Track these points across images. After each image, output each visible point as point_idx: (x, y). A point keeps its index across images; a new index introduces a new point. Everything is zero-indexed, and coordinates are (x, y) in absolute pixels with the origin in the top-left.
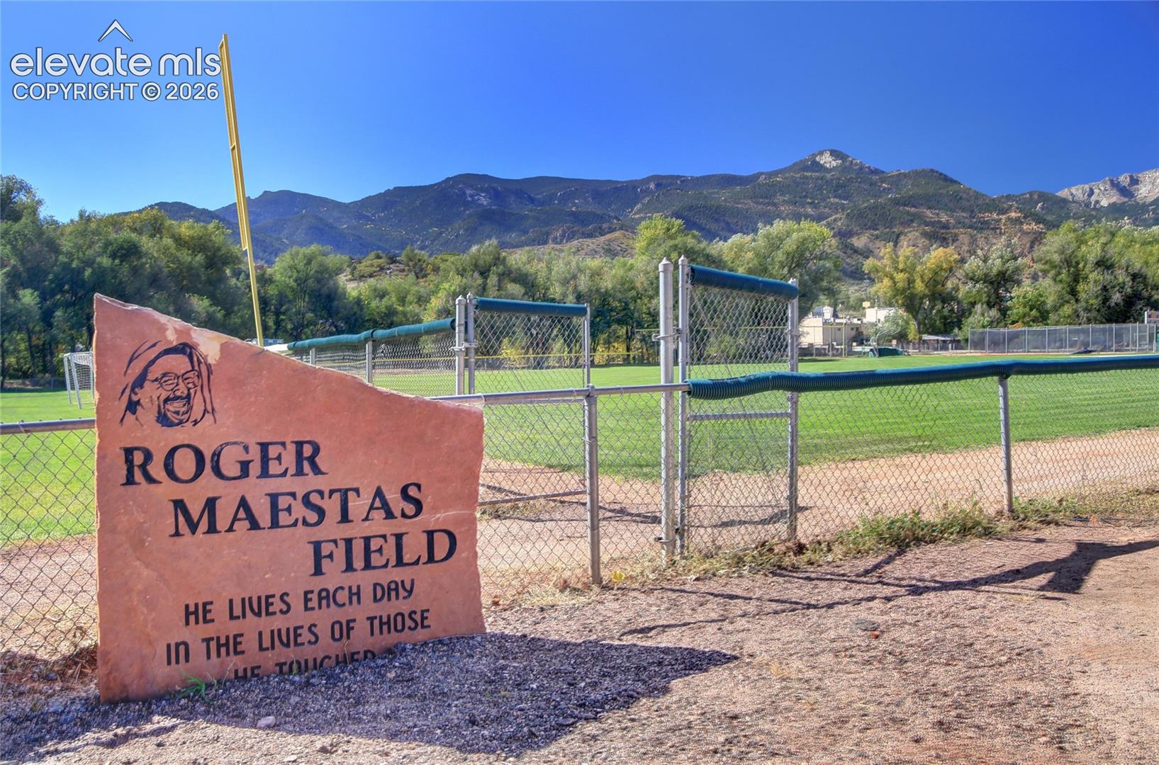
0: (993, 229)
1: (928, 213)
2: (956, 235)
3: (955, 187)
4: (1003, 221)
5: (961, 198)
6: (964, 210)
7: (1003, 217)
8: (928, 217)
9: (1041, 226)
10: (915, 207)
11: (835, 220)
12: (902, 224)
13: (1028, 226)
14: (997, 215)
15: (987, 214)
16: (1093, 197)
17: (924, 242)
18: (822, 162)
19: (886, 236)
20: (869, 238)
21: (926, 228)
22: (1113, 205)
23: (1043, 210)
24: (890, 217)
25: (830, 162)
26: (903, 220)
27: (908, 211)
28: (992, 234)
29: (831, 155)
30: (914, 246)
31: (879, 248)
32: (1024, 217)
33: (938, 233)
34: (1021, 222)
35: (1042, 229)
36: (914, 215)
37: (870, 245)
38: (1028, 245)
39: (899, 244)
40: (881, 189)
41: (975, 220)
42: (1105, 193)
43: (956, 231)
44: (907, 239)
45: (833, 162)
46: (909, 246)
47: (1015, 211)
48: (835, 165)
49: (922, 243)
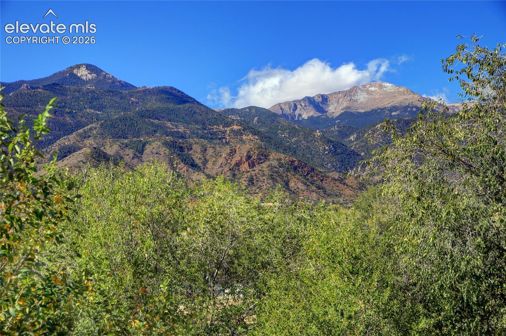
0: (220, 139)
1: (169, 124)
2: (191, 145)
4: (228, 132)
5: (194, 112)
6: (197, 122)
7: (228, 129)
8: (169, 128)
9: (256, 137)
10: (157, 119)
11: (91, 129)
12: (147, 134)
13: (246, 137)
14: (223, 127)
15: (215, 126)
16: (297, 111)
17: (165, 150)
18: (79, 75)
19: (134, 145)
20: (120, 146)
21: (167, 138)
22: (311, 118)
23: (258, 122)
24: (138, 127)
25: (86, 75)
26: (148, 131)
27: (153, 123)
28: (219, 144)
29: (87, 69)
30: (157, 154)
31: (128, 155)
32: (243, 130)
33: (176, 142)
34: (241, 133)
35: (257, 140)
36: (157, 126)
37: (121, 152)
38: (245, 154)
39: (145, 151)
40: (130, 102)
41: (206, 131)
42: (305, 108)
43: (191, 141)
44: (151, 148)
45: (89, 75)
46: (152, 153)
47: (237, 125)
48: (90, 78)
49: (163, 151)
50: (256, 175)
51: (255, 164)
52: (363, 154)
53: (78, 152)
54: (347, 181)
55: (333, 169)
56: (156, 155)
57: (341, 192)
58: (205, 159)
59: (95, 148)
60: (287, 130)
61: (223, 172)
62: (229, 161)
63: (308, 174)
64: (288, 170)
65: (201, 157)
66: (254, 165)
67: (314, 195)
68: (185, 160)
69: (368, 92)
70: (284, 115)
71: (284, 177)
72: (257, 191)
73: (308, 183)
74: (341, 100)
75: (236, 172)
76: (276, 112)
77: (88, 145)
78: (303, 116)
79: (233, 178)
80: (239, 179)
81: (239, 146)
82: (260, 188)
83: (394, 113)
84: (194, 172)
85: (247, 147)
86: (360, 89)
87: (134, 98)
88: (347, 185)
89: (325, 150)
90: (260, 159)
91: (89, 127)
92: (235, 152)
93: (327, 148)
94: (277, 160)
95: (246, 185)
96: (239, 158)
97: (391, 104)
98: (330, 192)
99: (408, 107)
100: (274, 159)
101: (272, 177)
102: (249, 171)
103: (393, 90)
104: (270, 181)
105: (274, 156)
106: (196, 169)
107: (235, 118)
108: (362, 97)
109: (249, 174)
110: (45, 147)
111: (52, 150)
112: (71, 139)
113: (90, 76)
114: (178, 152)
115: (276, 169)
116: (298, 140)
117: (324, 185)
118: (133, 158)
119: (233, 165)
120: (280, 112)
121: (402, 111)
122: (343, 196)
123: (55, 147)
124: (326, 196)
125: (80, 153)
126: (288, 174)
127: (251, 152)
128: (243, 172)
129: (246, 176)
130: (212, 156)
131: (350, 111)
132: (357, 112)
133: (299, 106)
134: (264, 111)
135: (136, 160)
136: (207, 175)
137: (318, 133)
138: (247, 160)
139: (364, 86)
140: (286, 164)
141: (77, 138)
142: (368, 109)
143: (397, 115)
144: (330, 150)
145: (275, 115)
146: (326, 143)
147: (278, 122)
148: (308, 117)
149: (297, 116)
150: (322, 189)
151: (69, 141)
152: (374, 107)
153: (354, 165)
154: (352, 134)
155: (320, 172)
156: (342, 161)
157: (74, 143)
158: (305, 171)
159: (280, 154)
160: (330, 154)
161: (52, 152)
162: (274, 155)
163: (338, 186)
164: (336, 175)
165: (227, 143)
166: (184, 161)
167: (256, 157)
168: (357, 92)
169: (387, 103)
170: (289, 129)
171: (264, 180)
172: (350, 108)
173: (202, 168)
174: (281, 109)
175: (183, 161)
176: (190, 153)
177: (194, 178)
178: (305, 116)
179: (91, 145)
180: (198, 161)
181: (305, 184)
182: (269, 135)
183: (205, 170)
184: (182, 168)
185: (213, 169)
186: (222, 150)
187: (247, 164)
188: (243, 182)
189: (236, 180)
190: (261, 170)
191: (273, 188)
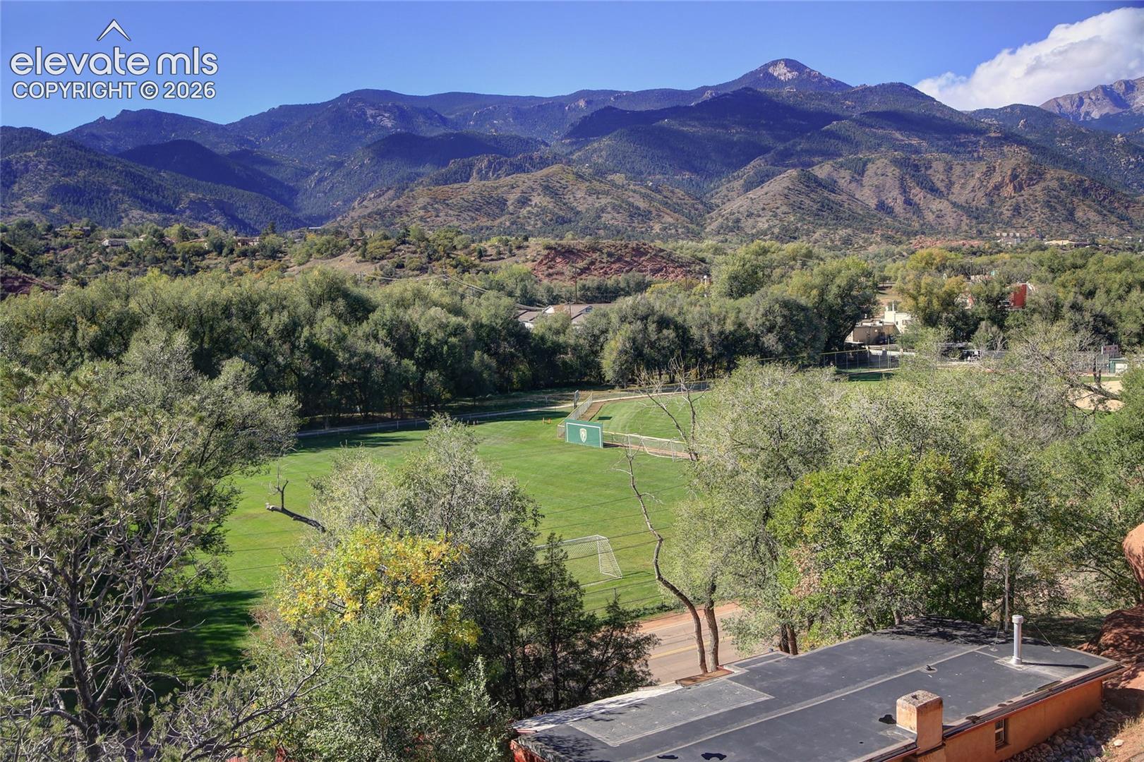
0: (969, 152)
1: (898, 135)
2: (930, 162)
3: (929, 102)
4: (982, 142)
5: (934, 116)
6: (937, 131)
7: (982, 138)
8: (898, 140)
9: (1024, 148)
10: (882, 128)
11: (794, 145)
12: (869, 149)
13: (1009, 149)
14: (975, 135)
15: (962, 135)
16: (1083, 107)
18: (776, 74)
19: (851, 164)
20: (833, 167)
21: (896, 153)
22: (1105, 117)
23: (1025, 127)
24: (856, 140)
25: (785, 74)
26: (869, 144)
27: (875, 134)
28: (969, 159)
29: (786, 66)
30: (883, 175)
31: (844, 178)
32: (1004, 138)
33: (909, 159)
34: (1001, 143)
35: (1025, 151)
36: (883, 138)
37: (835, 174)
38: (1009, 173)
39: (867, 172)
40: (845, 107)
42: (1097, 102)
43: (929, 156)
44: (875, 167)
45: (788, 74)
46: (877, 174)
47: (994, 132)
48: (790, 78)
49: (893, 171)
50: (1024, 203)
51: (1024, 185)
53: (782, 176)
56: (881, 178)
58: (950, 181)
59: (803, 170)
60: (1069, 136)
61: (976, 199)
62: (984, 183)
63: (1105, 199)
64: (1074, 194)
65: (944, 178)
66: (1021, 188)
68: (922, 184)
70: (1062, 115)
71: (1068, 205)
72: (1026, 224)
73: (1105, 212)
75: (995, 198)
76: (1052, 111)
78: (1093, 115)
79: (990, 207)
80: (999, 207)
81: (999, 161)
82: (1030, 220)
84: (934, 199)
85: (1013, 162)
87: (849, 101)
89: (1129, 163)
90: (1031, 179)
91: (792, 142)
92: (994, 170)
93: (1132, 160)
94: (1058, 179)
95: (1009, 215)
96: (1000, 179)
98: (1139, 224)
100: (1052, 178)
101: (1048, 204)
102: (1014, 197)
104: (1046, 210)
105: (1051, 173)
106: (937, 195)
107: (991, 123)
109: (1014, 200)
111: (745, 174)
113: (789, 76)
114: (912, 172)
115: (1056, 193)
116: (1085, 151)
117: (1131, 214)
118: (850, 183)
119: (991, 188)
120: (1056, 110)
123: (749, 170)
124: (1132, 230)
125: (784, 178)
126: (1074, 199)
127: (1019, 170)
128: (1006, 198)
129: (1009, 203)
130: (959, 177)
133: (1086, 100)
134: (1034, 110)
135: (854, 185)
136: (952, 203)
137: (1119, 139)
138: (1011, 182)
140: (1070, 185)
145: (1050, 115)
146: (1131, 152)
147: (1054, 125)
148: (1101, 116)
149: (1083, 115)
150: (1127, 219)
151: (766, 161)
155: (1124, 195)
158: (1100, 194)
159: (1061, 171)
161: (745, 176)
165: (980, 159)
166: (920, 183)
167: (1025, 177)
170: (1072, 135)
171: (1037, 208)
173: (945, 193)
174: (1059, 105)
175: (918, 185)
176: (928, 172)
177: (934, 207)
178: (1096, 115)
180: (939, 185)
181: (1100, 213)
182: (1043, 144)
183: (949, 197)
184: (918, 194)
185: (961, 194)
186: (975, 169)
187: (1011, 186)
188: (1005, 212)
189: (995, 210)
190: (1031, 195)
191: (1050, 221)
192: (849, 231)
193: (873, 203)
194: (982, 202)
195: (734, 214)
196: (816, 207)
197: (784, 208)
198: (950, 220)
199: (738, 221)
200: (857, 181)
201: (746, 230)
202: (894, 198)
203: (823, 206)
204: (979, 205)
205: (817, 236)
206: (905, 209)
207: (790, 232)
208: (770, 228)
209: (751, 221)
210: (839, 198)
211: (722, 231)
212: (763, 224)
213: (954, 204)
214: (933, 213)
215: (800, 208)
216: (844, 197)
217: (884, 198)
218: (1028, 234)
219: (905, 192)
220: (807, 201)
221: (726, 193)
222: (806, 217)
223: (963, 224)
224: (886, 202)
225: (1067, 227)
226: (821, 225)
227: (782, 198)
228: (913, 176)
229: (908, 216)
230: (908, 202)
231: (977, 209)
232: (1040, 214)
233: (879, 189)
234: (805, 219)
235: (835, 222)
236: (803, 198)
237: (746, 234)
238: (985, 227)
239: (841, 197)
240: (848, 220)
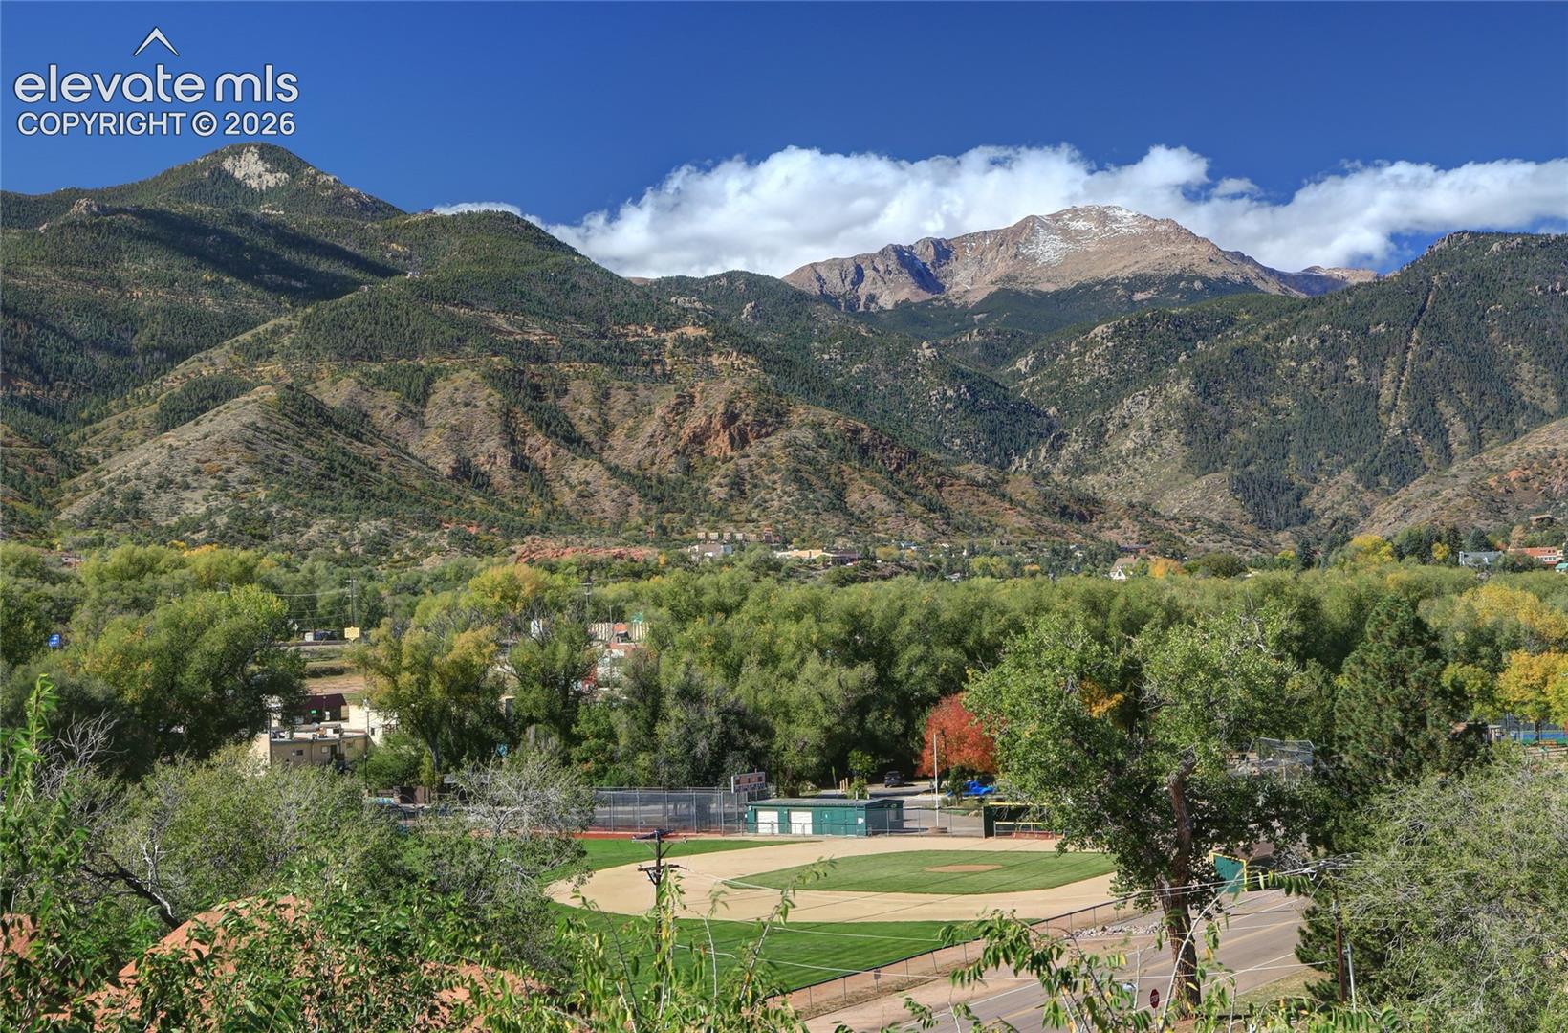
0: (646, 364)
1: (500, 321)
2: (564, 380)
3: (562, 258)
4: (669, 345)
5: (573, 286)
6: (579, 316)
7: (669, 336)
8: (500, 332)
9: (751, 360)
10: (467, 304)
11: (275, 332)
12: (439, 347)
13: (721, 360)
14: (656, 330)
15: (632, 328)
16: (863, 285)
17: (490, 395)
18: (239, 174)
19: (400, 379)
20: (361, 382)
21: (496, 359)
22: (903, 307)
23: (755, 317)
24: (411, 329)
25: (260, 176)
26: (439, 338)
27: (452, 317)
28: (644, 379)
29: (261, 157)
30: (466, 404)
31: (384, 408)
32: (714, 338)
33: (522, 373)
34: (708, 349)
35: (752, 367)
36: (467, 325)
37: (363, 398)
38: (721, 409)
39: (433, 398)
40: (389, 256)
41: (606, 342)
42: (887, 278)
43: (563, 368)
44: (450, 389)
45: (267, 176)
46: (454, 403)
47: (694, 324)
48: (272, 184)
49: (486, 397)
50: (750, 470)
51: (750, 436)
52: (1052, 411)
53: (243, 398)
54: (1009, 489)
55: (969, 453)
56: (464, 410)
57: (994, 520)
58: (605, 421)
59: (290, 387)
60: (836, 339)
61: (657, 461)
62: (673, 429)
63: (899, 467)
64: (843, 455)
65: (594, 415)
66: (745, 441)
67: (918, 527)
68: (548, 425)
69: (1067, 234)
70: (827, 298)
71: (832, 477)
72: (755, 515)
73: (900, 494)
74: (989, 257)
75: (695, 460)
76: (806, 288)
77: (268, 378)
78: (881, 302)
79: (685, 479)
80: (703, 479)
81: (702, 384)
83: (1138, 296)
84: (573, 459)
85: (728, 386)
86: (1043, 225)
87: (398, 244)
88: (1011, 501)
89: (945, 399)
90: (763, 423)
91: (270, 325)
92: (692, 402)
93: (950, 393)
94: (813, 426)
95: (723, 496)
96: (703, 421)
97: (1133, 269)
98: (961, 519)
99: (1179, 277)
100: (803, 423)
101: (795, 475)
102: (732, 458)
103: (1138, 230)
104: (792, 487)
105: (801, 413)
106: (580, 450)
107: (687, 305)
108: (1048, 249)
109: (731, 465)
110: (143, 383)
111: (163, 392)
112: (217, 361)
113: (270, 180)
114: (528, 401)
115: (809, 453)
116: (867, 371)
117: (947, 498)
119: (686, 439)
120: (815, 289)
121: (1164, 291)
122: (1000, 531)
123: (174, 381)
124: (950, 530)
125: (247, 402)
126: (844, 467)
127: (739, 404)
128: (715, 459)
129: (722, 471)
130: (624, 414)
131: (1015, 286)
132: (1034, 291)
133: (869, 273)
134: (771, 284)
135: (406, 423)
136: (610, 469)
137: (926, 351)
138: (724, 427)
139: (1056, 217)
140: (836, 439)
141: (236, 358)
142: (1067, 284)
143: (1149, 300)
144: (960, 401)
145: (801, 297)
146: (948, 377)
147: (810, 317)
148: (896, 304)
149: (863, 300)
150: (941, 509)
151: (213, 365)
152: (1084, 278)
153: (1027, 442)
154: (1019, 352)
155: (934, 462)
156: (993, 432)
157: (226, 371)
158: (890, 459)
159: (819, 410)
160: (960, 410)
161: (163, 396)
162: (802, 411)
163: (984, 503)
164: (980, 473)
165: (667, 377)
166: (544, 425)
167: (750, 418)
168: (1034, 232)
169: (1121, 265)
170: (843, 337)
171: (775, 482)
172: (1016, 279)
173: (596, 447)
174: (819, 279)
175: (540, 427)
176: (561, 403)
177: (574, 475)
178: (887, 301)
179: (277, 378)
180: (584, 429)
181: (891, 495)
182: (788, 355)
183: (605, 455)
184: (540, 447)
185: (628, 450)
186: (654, 398)
187: (724, 437)
188: (715, 489)
189: (695, 484)
190: (764, 456)
191: (799, 508)
192: (384, 524)
193: (445, 464)
194: (670, 468)
195: (127, 480)
196: (316, 469)
197: (243, 471)
198: (606, 504)
199: (137, 496)
200: (413, 415)
201: (156, 517)
202: (490, 453)
203: (331, 468)
204: (664, 473)
205: (312, 532)
206: (513, 479)
207: (254, 524)
208: (210, 512)
209: (166, 498)
210: (369, 452)
211: (97, 520)
212: (194, 505)
213: (614, 471)
214: (572, 487)
215: (279, 471)
216: (381, 449)
217: (469, 454)
218: (759, 535)
219: (513, 442)
220: (296, 458)
221: (117, 432)
222: (293, 492)
223: (633, 512)
224: (474, 462)
225: (832, 523)
226: (323, 510)
227: (239, 447)
228: (531, 408)
229: (520, 493)
230: (520, 463)
231: (660, 482)
232: (780, 495)
233: (459, 434)
234: (288, 496)
235: (357, 502)
236: (286, 449)
237: (155, 526)
238: (678, 519)
239: (374, 450)
240: (388, 499)
